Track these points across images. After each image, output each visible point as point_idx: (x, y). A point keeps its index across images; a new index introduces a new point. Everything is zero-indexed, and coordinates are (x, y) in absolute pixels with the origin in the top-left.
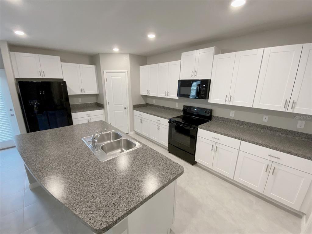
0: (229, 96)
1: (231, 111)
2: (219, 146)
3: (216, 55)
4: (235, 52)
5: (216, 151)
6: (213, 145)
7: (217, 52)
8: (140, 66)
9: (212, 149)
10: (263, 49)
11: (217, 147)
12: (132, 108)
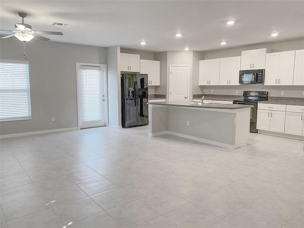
0: (278, 80)
1: (282, 91)
2: (273, 112)
3: (267, 54)
4: (279, 52)
5: (271, 116)
6: (269, 113)
7: (268, 52)
8: (200, 61)
9: (269, 116)
10: (295, 51)
11: (272, 113)
12: (192, 96)
